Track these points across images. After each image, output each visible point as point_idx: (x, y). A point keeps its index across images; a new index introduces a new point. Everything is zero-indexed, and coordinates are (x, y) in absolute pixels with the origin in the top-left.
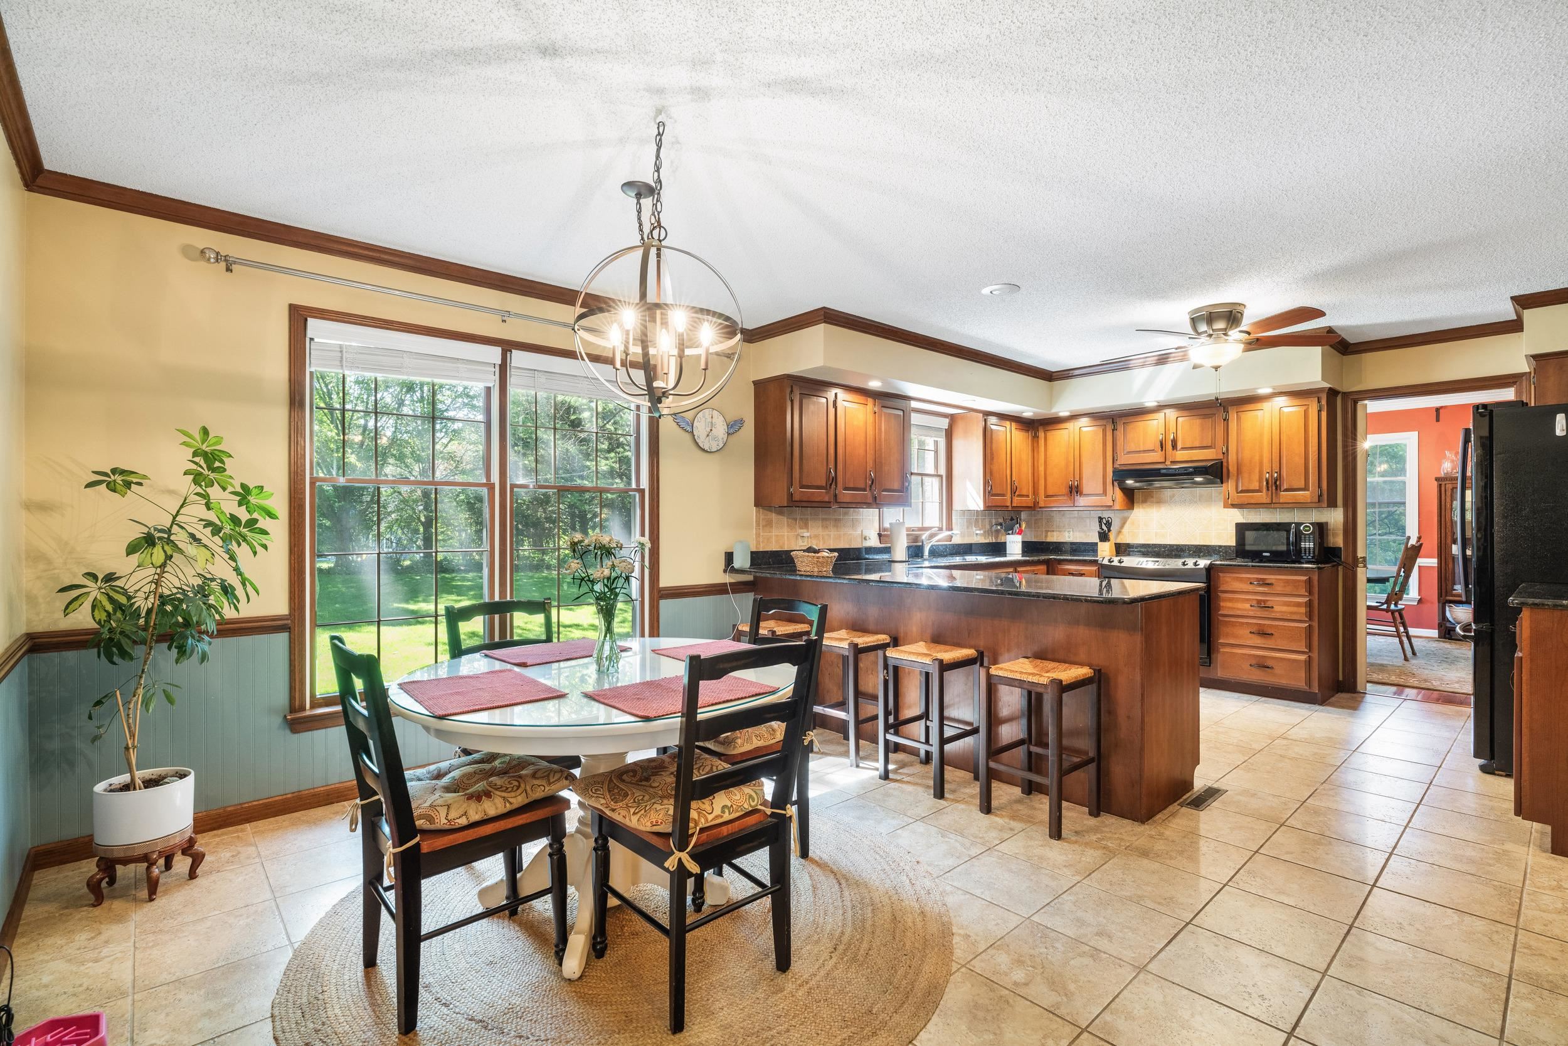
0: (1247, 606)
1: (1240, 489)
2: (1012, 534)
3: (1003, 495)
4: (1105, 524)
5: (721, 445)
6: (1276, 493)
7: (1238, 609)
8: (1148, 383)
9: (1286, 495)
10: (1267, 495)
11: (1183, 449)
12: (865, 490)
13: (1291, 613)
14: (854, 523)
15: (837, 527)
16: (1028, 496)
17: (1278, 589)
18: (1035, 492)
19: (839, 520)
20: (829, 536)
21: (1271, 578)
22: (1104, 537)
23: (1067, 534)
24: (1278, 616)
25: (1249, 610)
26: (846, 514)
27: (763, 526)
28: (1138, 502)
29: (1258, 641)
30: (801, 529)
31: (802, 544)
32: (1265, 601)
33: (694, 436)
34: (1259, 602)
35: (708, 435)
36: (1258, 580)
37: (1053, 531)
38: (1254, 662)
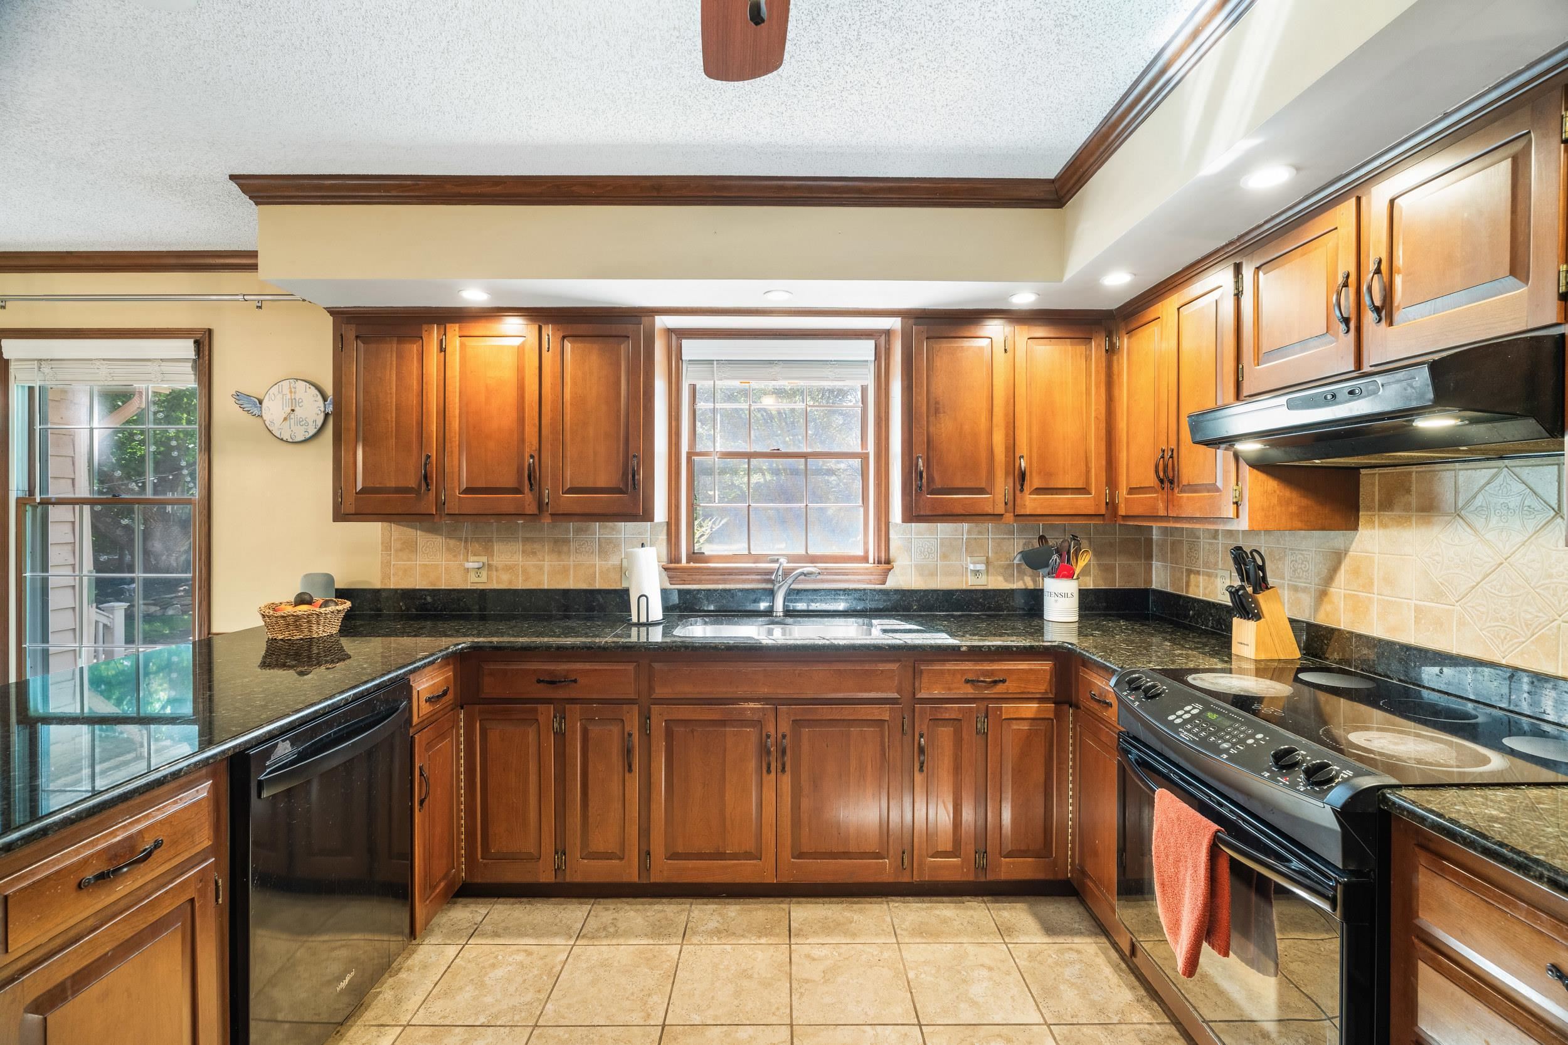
3: (981, 491)
5: (312, 431)
12: (517, 490)
14: (606, 548)
15: (560, 553)
16: (1084, 490)
18: (1111, 482)
19: (566, 541)
20: (541, 568)
26: (578, 531)
27: (396, 551)
28: (1370, 508)
30: (475, 555)
31: (477, 580)
33: (264, 421)
35: (285, 419)
37: (1198, 573)
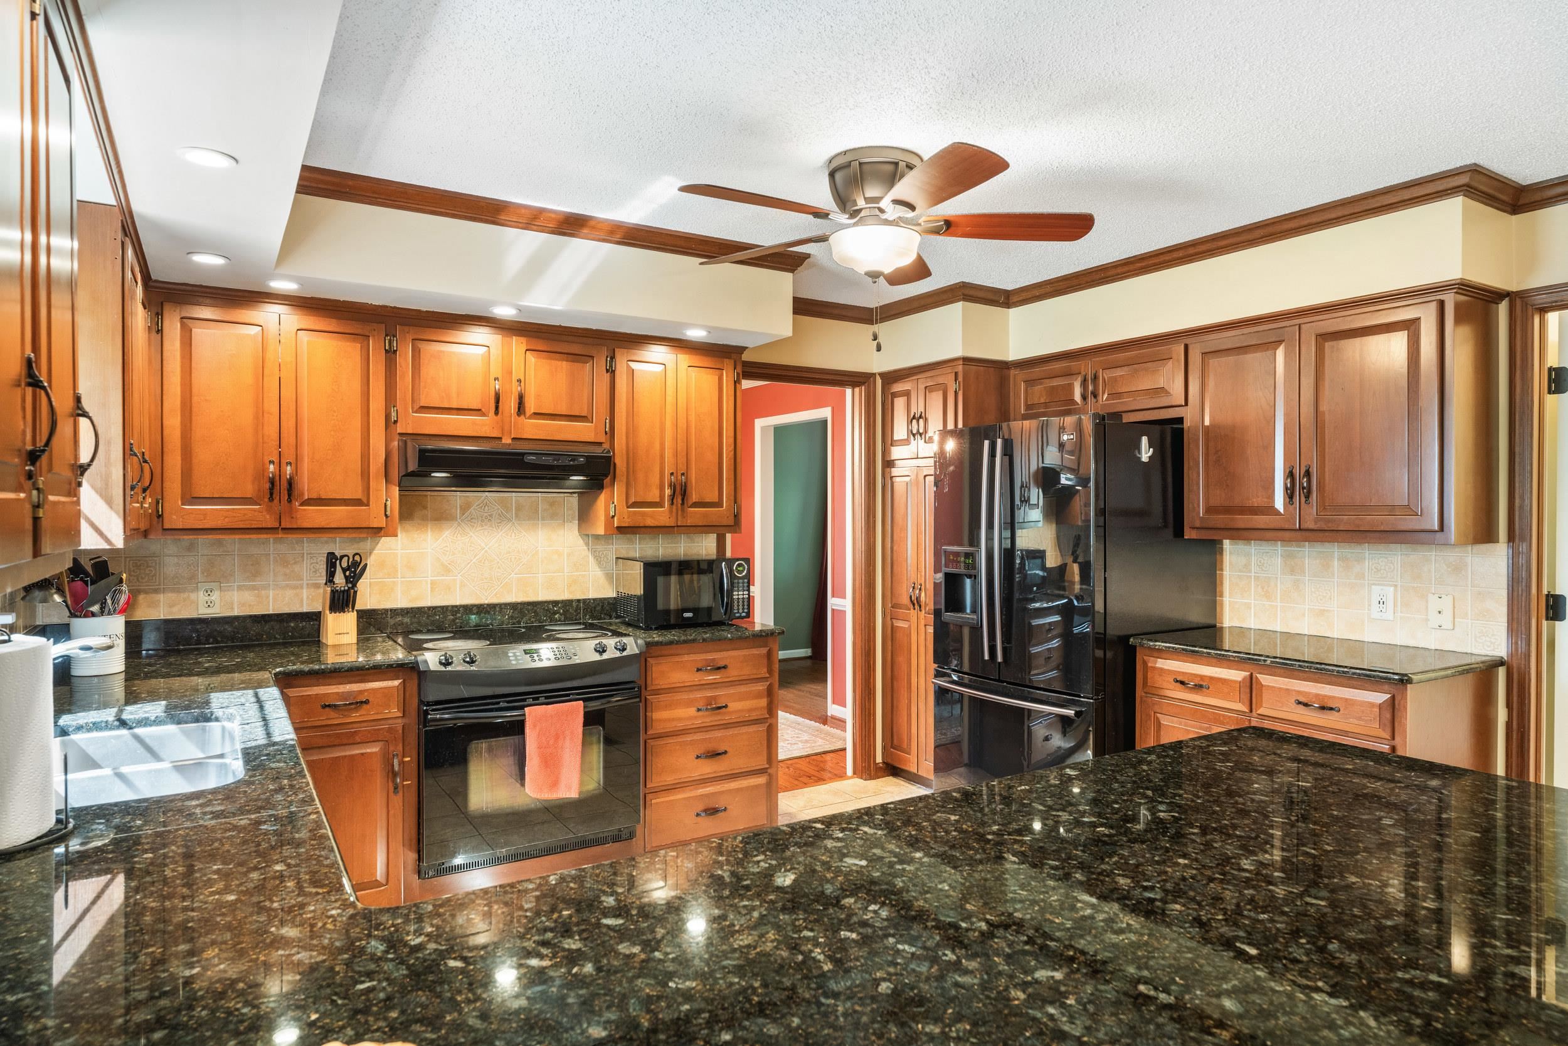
0: (692, 711)
1: (632, 500)
2: (102, 612)
4: (344, 570)
6: (683, 510)
7: (680, 719)
8: (536, 267)
9: (695, 512)
10: (671, 511)
11: (537, 415)
13: (750, 710)
17: (733, 673)
18: (156, 487)
21: (720, 657)
22: (341, 601)
23: (202, 596)
24: (734, 718)
25: (696, 717)
29: (708, 768)
32: (715, 698)
34: (709, 701)
36: (708, 662)
38: (700, 807)
